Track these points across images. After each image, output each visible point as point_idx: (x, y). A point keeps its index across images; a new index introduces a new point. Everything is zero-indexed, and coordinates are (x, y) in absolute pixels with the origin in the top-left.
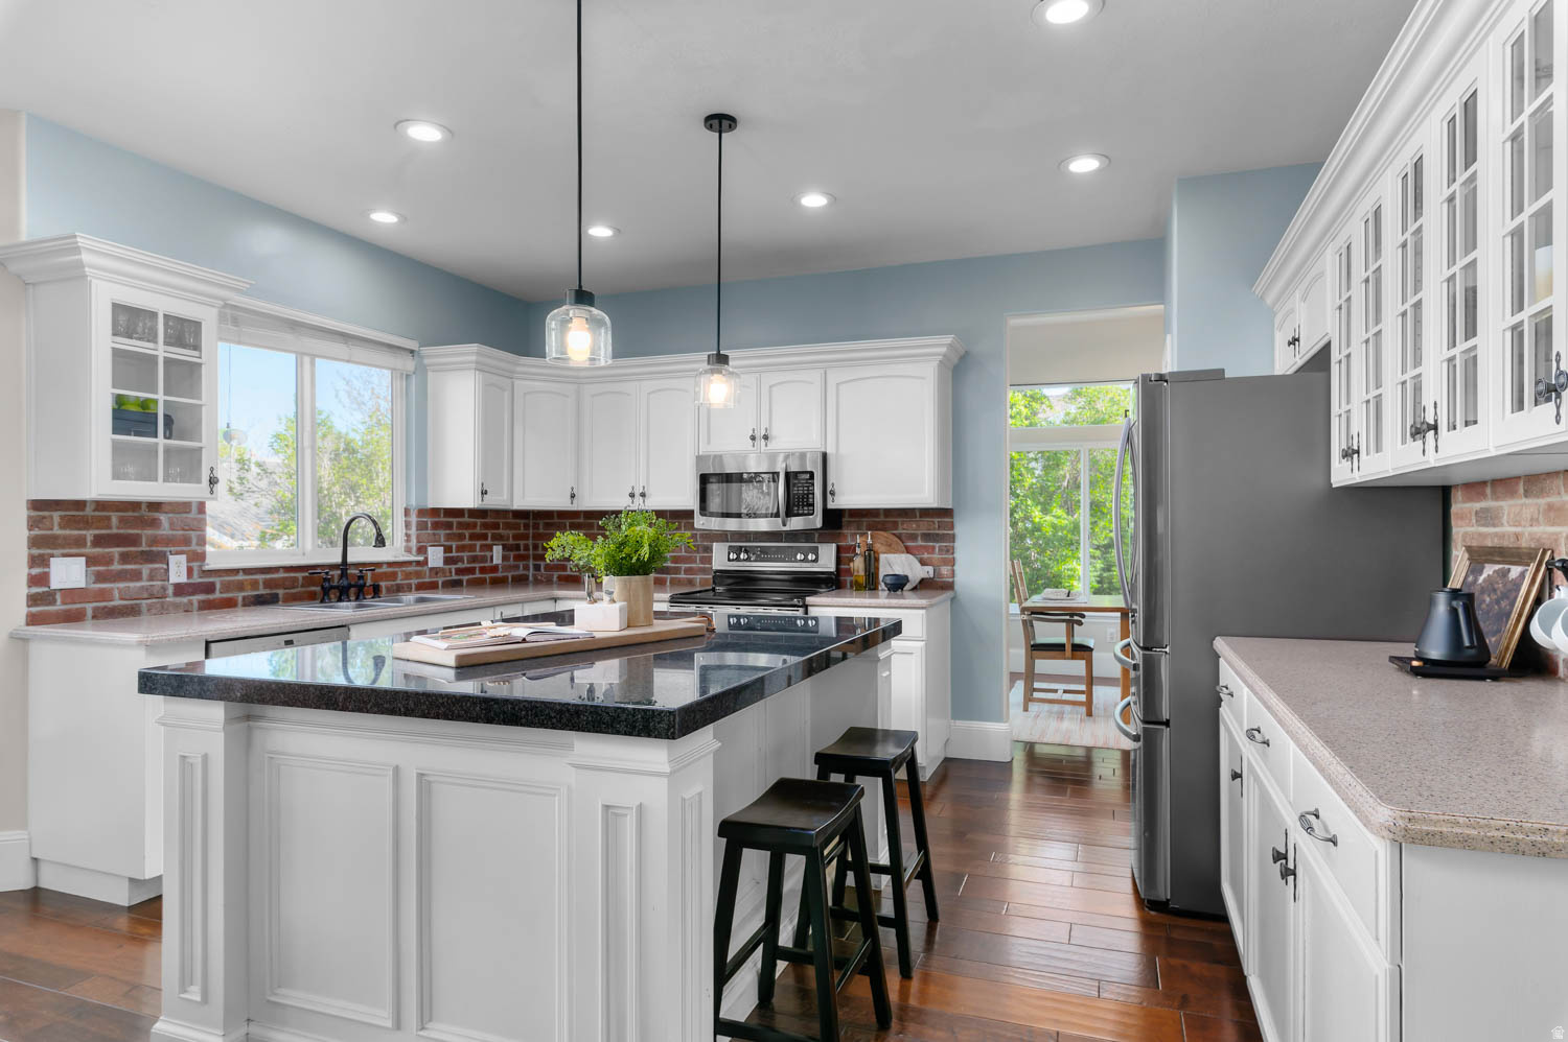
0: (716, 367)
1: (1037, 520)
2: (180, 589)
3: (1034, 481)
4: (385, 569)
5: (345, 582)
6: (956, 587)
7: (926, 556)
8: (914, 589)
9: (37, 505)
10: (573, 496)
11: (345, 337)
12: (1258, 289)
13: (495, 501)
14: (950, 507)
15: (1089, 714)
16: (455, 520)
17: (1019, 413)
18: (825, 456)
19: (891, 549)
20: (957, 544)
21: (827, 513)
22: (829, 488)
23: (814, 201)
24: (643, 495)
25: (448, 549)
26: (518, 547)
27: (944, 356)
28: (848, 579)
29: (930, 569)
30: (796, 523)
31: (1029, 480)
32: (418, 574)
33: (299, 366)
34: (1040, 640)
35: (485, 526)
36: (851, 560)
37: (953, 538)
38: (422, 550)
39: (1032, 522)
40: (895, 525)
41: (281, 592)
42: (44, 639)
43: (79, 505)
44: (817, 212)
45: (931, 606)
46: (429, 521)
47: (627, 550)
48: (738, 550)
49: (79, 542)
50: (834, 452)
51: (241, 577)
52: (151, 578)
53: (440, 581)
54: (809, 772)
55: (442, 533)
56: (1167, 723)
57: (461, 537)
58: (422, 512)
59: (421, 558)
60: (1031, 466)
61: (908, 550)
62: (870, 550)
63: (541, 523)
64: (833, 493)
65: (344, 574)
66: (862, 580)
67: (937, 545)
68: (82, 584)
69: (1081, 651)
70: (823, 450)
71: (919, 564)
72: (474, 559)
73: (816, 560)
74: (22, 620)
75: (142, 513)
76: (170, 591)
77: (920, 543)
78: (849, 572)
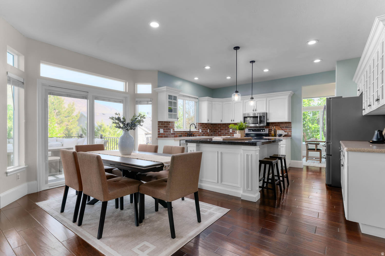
0: (252, 99)
1: (310, 126)
2: (172, 134)
3: (310, 118)
4: (194, 132)
5: (190, 134)
6: (292, 136)
7: (286, 131)
8: (283, 137)
9: (159, 122)
10: (221, 121)
11: (189, 97)
12: (354, 80)
13: (210, 122)
14: (291, 122)
15: (320, 162)
16: (203, 125)
17: (306, 104)
18: (267, 113)
19: (279, 129)
20: (292, 128)
21: (267, 123)
22: (267, 119)
23: (266, 70)
24: (233, 120)
25: (202, 130)
26: (211, 130)
27: (290, 94)
28: (271, 135)
29: (287, 133)
30: (262, 125)
31: (308, 118)
32: (198, 133)
33: (183, 101)
34: (309, 148)
35: (207, 126)
36: (271, 131)
37: (291, 127)
38: (199, 130)
39: (309, 127)
40: (280, 125)
41: (182, 135)
42: (159, 139)
43: (162, 122)
44: (266, 72)
45: (287, 139)
46: (200, 125)
47: (241, 127)
48: (250, 130)
49: (162, 127)
50: (268, 112)
51: (178, 133)
52: (169, 132)
53: (201, 134)
54: (269, 157)
55: (201, 127)
56: (331, 155)
57: (204, 128)
58: (199, 124)
59: (199, 131)
60: (309, 115)
61: (282, 130)
62: (275, 130)
63: (215, 126)
64: (268, 120)
65: (190, 133)
66: (273, 135)
67: (288, 129)
68: (163, 133)
69: (319, 150)
70: (266, 112)
71: (284, 132)
72: (205, 131)
73: (265, 131)
74: (157, 137)
75: (168, 123)
76: (171, 134)
77: (285, 128)
78: (271, 134)
